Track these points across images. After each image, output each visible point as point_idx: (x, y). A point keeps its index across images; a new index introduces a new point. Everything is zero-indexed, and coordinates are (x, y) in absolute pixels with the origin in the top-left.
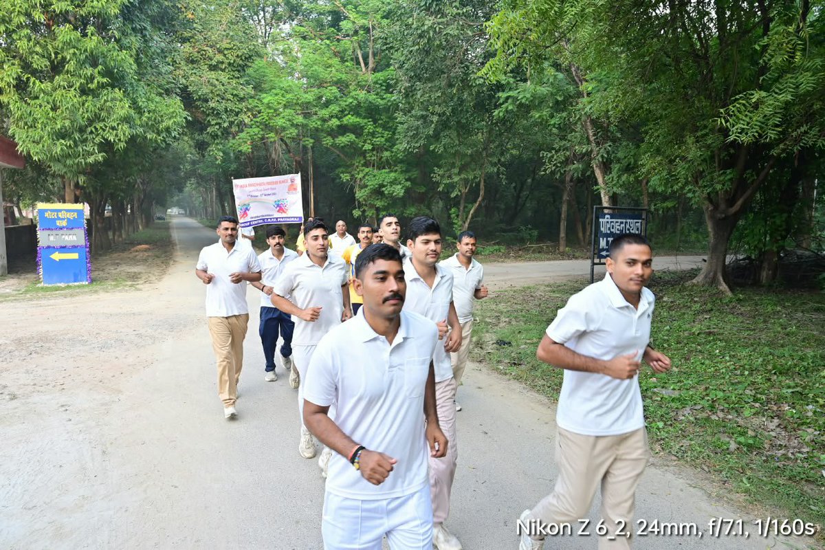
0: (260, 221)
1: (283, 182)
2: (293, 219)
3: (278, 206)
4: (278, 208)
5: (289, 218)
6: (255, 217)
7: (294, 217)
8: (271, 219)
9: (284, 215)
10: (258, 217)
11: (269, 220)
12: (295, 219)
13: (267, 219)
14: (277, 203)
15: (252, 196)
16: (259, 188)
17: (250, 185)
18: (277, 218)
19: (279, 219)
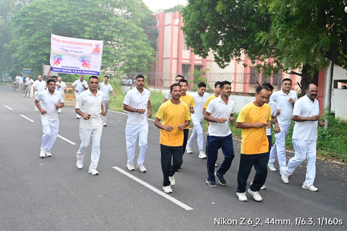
0: (69, 71)
1: (90, 45)
2: (93, 73)
3: (83, 61)
4: (83, 62)
5: (90, 71)
6: (66, 67)
7: (94, 72)
8: (77, 70)
9: (87, 69)
10: (67, 67)
11: (76, 71)
12: (95, 73)
13: (75, 70)
14: (83, 58)
15: (64, 50)
16: (70, 45)
17: (64, 42)
18: (82, 71)
19: (83, 72)
